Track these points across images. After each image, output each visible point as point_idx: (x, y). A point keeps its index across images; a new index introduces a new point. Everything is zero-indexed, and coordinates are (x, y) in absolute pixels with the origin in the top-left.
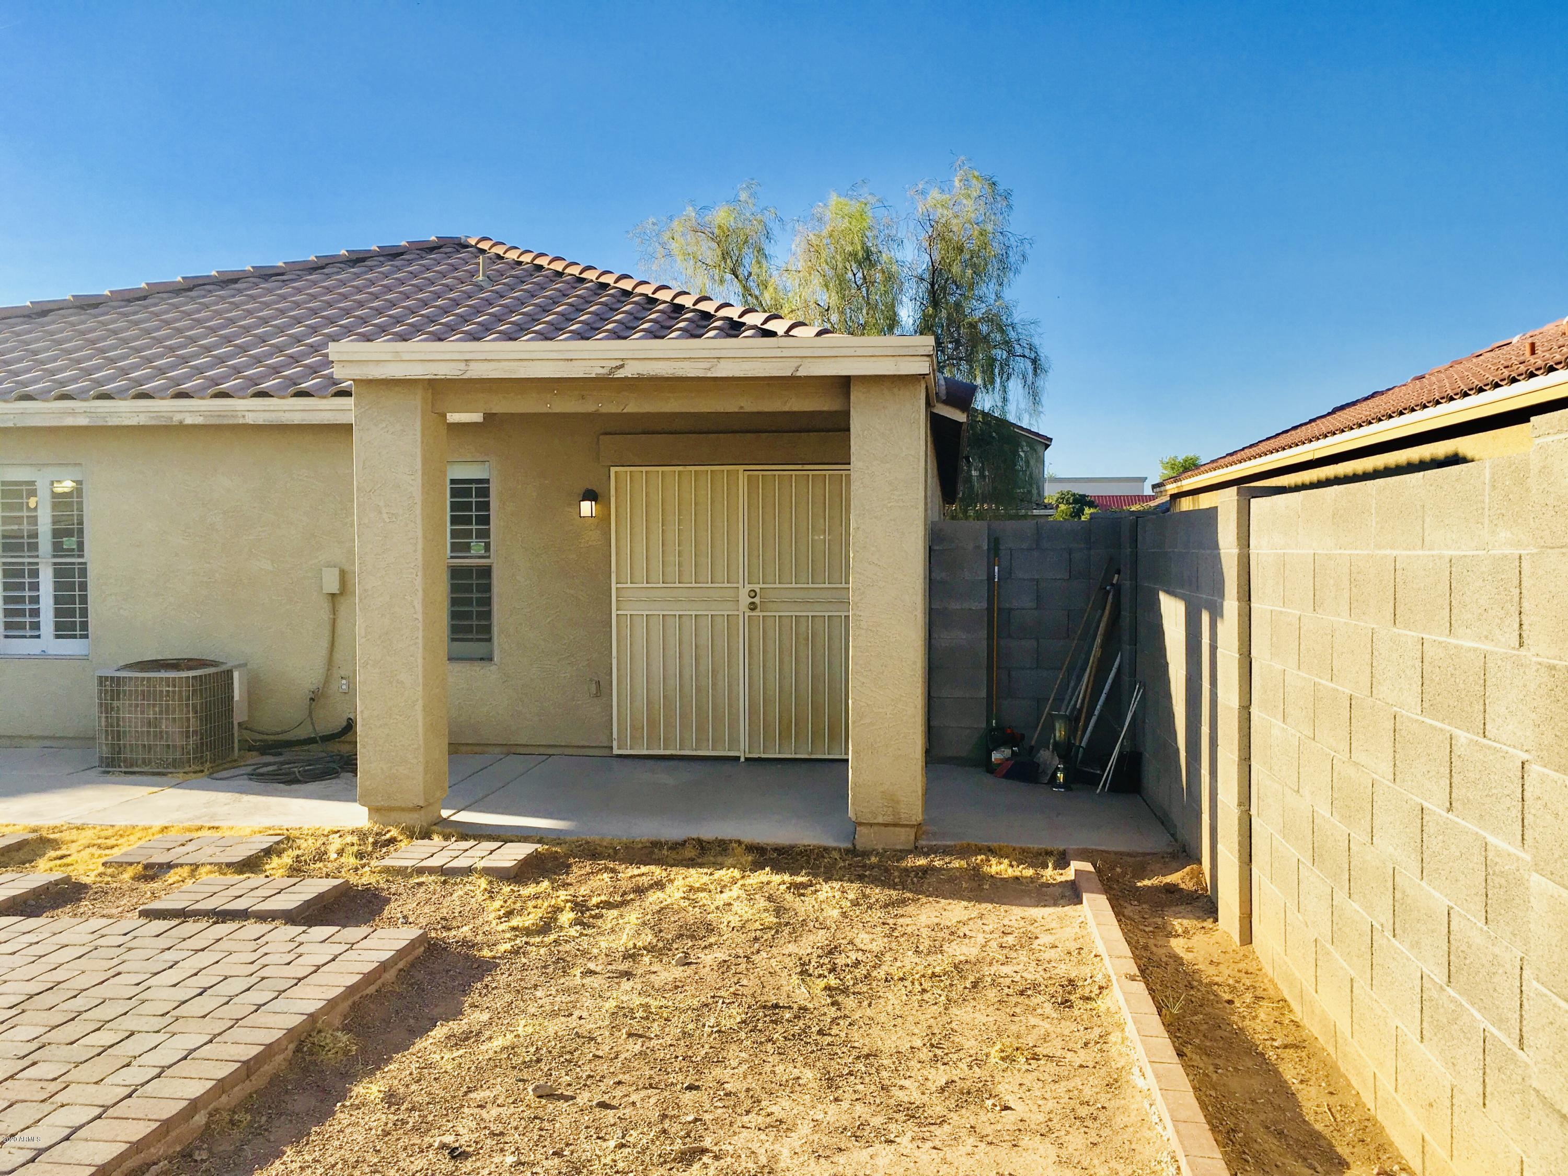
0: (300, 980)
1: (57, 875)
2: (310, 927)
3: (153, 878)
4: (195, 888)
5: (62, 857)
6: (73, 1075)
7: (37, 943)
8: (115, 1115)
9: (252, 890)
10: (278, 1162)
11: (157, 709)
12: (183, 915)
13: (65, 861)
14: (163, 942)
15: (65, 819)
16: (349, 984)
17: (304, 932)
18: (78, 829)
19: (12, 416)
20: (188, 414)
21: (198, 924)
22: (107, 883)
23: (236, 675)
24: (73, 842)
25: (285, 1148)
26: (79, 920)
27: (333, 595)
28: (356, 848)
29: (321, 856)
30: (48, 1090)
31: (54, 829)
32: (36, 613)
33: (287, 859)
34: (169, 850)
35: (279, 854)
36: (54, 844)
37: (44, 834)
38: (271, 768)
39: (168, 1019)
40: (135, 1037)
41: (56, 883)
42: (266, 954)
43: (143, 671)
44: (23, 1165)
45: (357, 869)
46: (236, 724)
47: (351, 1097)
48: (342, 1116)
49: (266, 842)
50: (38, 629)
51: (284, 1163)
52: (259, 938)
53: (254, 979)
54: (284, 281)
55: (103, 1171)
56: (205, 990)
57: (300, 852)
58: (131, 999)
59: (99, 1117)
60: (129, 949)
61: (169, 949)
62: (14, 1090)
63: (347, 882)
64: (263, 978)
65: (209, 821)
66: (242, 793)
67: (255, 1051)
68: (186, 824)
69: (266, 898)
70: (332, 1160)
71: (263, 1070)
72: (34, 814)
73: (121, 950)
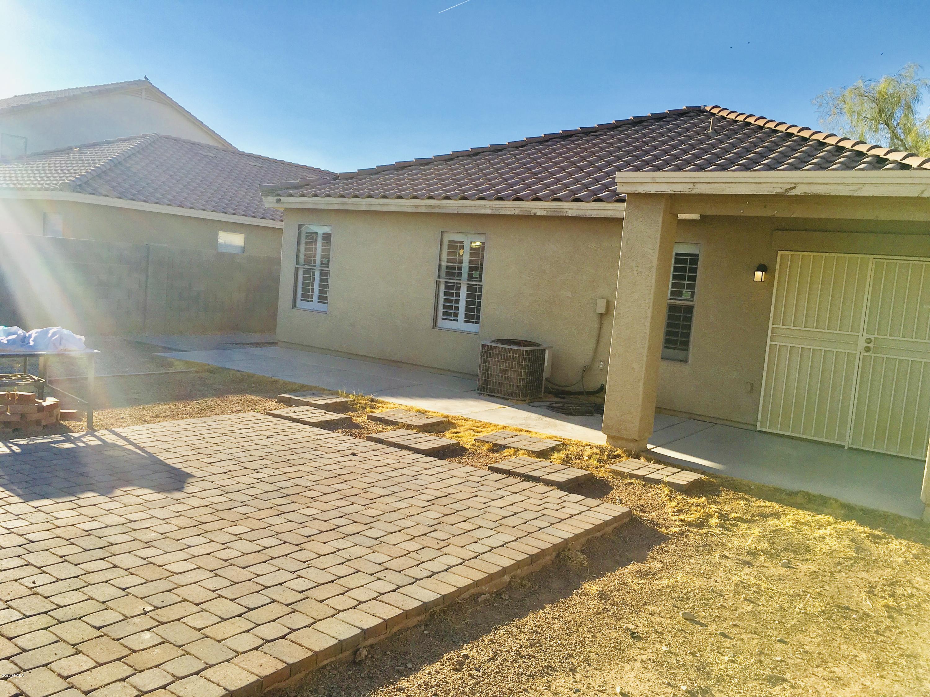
0: (562, 520)
1: (454, 441)
2: (570, 493)
3: (497, 451)
4: (515, 460)
5: (457, 433)
6: (452, 541)
7: (442, 472)
8: (468, 565)
9: (543, 467)
10: (541, 611)
11: (507, 365)
12: (509, 473)
13: (458, 435)
14: (498, 485)
15: (460, 414)
16: (587, 528)
17: (567, 495)
18: (465, 420)
19: (456, 208)
20: (539, 209)
21: (516, 479)
22: (476, 450)
23: (547, 352)
24: (462, 426)
25: (546, 605)
26: (461, 465)
27: (601, 315)
28: (598, 456)
29: (579, 457)
30: (440, 545)
31: (455, 418)
32: (457, 308)
33: (562, 455)
34: (505, 438)
35: (558, 452)
36: (454, 426)
37: (450, 419)
38: (559, 405)
39: (497, 524)
40: (481, 528)
41: (453, 445)
42: (547, 502)
43: (502, 344)
44: (426, 578)
45: (597, 468)
46: (544, 378)
47: (582, 589)
48: (576, 597)
49: (553, 444)
50: (457, 316)
51: (544, 613)
52: (544, 493)
53: (539, 514)
54: (596, 135)
55: (460, 591)
56: (515, 514)
57: (569, 453)
58: (481, 509)
59: (461, 564)
60: (483, 485)
61: (501, 489)
62: (426, 541)
63: (592, 473)
64: (544, 515)
65: (526, 427)
66: (543, 415)
67: (536, 551)
68: (515, 427)
69: (550, 473)
70: (569, 619)
71: (539, 562)
72: (446, 409)
73: (479, 484)
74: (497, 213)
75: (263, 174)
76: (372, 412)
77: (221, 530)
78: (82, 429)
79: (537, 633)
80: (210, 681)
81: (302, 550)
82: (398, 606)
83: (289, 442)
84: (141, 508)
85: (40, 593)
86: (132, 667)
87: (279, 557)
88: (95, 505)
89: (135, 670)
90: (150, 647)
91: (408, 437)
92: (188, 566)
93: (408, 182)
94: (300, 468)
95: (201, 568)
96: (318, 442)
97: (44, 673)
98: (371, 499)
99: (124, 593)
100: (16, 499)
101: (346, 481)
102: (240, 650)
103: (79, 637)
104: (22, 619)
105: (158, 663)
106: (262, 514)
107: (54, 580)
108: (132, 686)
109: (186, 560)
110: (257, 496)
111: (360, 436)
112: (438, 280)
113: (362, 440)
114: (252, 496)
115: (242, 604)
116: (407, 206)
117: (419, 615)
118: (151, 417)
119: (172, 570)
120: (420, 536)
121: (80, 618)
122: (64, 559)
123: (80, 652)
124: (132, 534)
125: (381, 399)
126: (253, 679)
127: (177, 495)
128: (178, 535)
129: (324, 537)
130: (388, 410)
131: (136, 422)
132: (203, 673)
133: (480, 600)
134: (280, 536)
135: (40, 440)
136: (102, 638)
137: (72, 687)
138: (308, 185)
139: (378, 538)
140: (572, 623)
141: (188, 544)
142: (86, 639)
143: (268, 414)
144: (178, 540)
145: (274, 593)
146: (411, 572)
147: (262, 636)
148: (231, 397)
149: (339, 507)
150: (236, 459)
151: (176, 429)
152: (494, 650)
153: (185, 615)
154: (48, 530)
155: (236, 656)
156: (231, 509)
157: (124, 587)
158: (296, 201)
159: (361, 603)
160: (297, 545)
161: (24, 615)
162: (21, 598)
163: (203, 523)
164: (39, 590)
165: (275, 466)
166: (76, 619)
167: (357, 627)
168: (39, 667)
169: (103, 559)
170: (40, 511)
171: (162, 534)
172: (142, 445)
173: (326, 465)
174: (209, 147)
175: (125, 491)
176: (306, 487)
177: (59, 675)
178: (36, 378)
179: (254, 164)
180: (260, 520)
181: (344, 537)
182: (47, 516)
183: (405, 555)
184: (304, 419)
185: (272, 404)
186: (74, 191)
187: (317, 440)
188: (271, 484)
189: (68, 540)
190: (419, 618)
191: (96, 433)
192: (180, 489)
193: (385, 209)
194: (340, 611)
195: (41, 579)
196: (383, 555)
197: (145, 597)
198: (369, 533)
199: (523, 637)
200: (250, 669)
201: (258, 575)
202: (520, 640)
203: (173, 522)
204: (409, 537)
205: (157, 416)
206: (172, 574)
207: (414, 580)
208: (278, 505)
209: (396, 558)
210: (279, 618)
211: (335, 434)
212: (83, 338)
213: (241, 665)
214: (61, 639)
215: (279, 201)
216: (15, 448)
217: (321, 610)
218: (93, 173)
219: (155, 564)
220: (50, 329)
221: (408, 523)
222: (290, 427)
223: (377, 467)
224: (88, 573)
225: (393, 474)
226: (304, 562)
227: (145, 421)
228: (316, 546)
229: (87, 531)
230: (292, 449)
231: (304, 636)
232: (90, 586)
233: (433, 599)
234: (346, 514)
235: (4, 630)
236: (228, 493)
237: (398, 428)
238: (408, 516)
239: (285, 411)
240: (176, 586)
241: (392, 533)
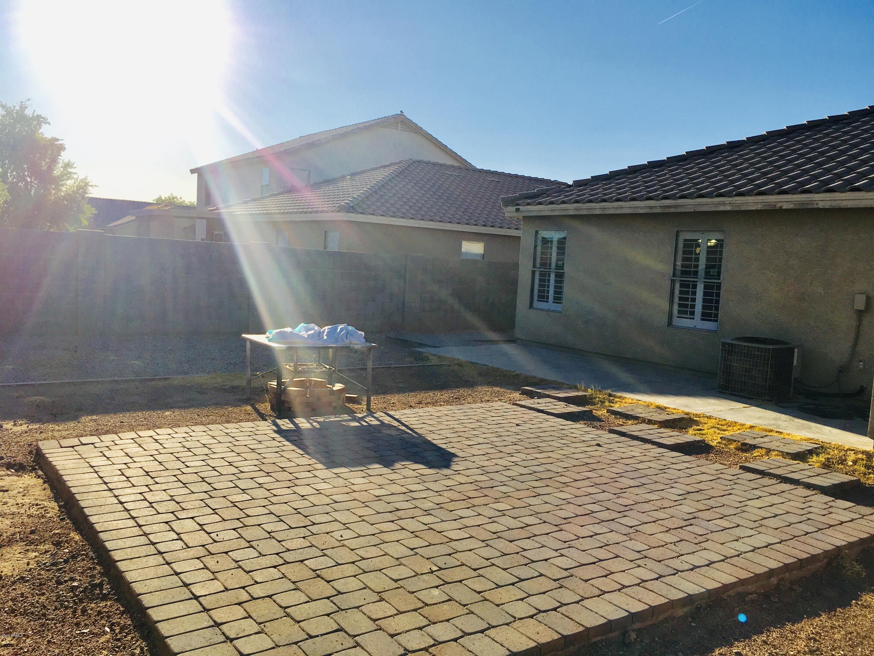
0: (831, 526)
1: (698, 438)
2: (837, 499)
3: (746, 451)
4: (769, 461)
5: (700, 430)
6: (709, 536)
7: (690, 468)
8: (731, 563)
9: (802, 470)
10: (817, 619)
11: (751, 363)
12: (763, 473)
13: (701, 432)
14: (753, 485)
15: (702, 411)
16: (862, 537)
17: (833, 501)
18: (708, 418)
20: (785, 203)
21: (772, 480)
22: (723, 448)
23: (796, 350)
24: (705, 423)
25: (821, 613)
26: (708, 462)
27: (860, 311)
28: (865, 462)
29: (842, 461)
30: (698, 540)
31: (697, 415)
32: (693, 307)
33: (822, 458)
34: (755, 438)
35: (818, 455)
36: (697, 423)
37: (692, 416)
38: (812, 406)
39: (757, 524)
40: (740, 528)
41: (698, 442)
42: (811, 507)
43: (745, 342)
44: (687, 570)
45: (865, 474)
46: (793, 378)
47: (861, 600)
48: (856, 608)
49: (810, 446)
50: (694, 315)
51: (821, 620)
52: (806, 497)
53: (804, 518)
54: (847, 123)
55: (725, 587)
56: (777, 515)
57: (829, 456)
58: (737, 508)
59: (723, 561)
60: (736, 484)
61: (756, 489)
62: (684, 534)
63: (859, 480)
64: (809, 519)
65: (776, 428)
66: (794, 416)
67: (805, 556)
68: (764, 427)
69: (810, 476)
70: (850, 630)
71: (809, 567)
72: (686, 406)
73: (731, 483)
74: (737, 209)
75: (499, 188)
76: (611, 407)
77: (486, 505)
78: (362, 410)
79: (815, 640)
80: (494, 640)
81: (561, 530)
82: (663, 594)
83: (537, 430)
84: (418, 481)
85: (347, 545)
86: (427, 618)
87: (541, 535)
88: (381, 475)
89: (430, 621)
90: (440, 603)
91: (651, 432)
92: (463, 534)
93: (641, 185)
94: (551, 454)
95: (474, 537)
96: (563, 432)
97: (357, 615)
98: (622, 489)
99: (412, 553)
100: (320, 466)
101: (595, 470)
102: (518, 616)
103: (381, 586)
104: (336, 566)
105: (447, 618)
106: (521, 494)
107: (357, 535)
108: (429, 635)
109: (460, 529)
110: (514, 478)
111: (602, 428)
112: (674, 278)
113: (604, 432)
114: (509, 477)
115: (513, 573)
116: (641, 208)
117: (684, 606)
118: (415, 404)
119: (450, 537)
120: (676, 529)
121: (380, 570)
122: (362, 519)
123: (384, 600)
124: (414, 502)
125: (619, 394)
126: (532, 644)
127: (446, 471)
128: (451, 506)
129: (580, 520)
130: (626, 405)
131: (404, 407)
132: (487, 632)
133: (747, 599)
134: (539, 516)
135: (333, 419)
136: (399, 589)
137: (380, 629)
138: (545, 194)
139: (633, 526)
140: (855, 634)
141: (460, 515)
142: (387, 589)
143: (514, 404)
144: (451, 511)
145: (541, 567)
146: (671, 563)
147: (535, 606)
148: (480, 388)
149: (591, 494)
150: (492, 443)
151: (438, 414)
152: (769, 651)
153: (466, 578)
154: (347, 493)
155: (514, 621)
156: (492, 487)
157: (412, 547)
158: (534, 210)
159: (624, 587)
160: (556, 526)
161: (337, 563)
162: (333, 548)
163: (470, 498)
164: (346, 542)
165: (526, 451)
166: (377, 570)
167: (624, 610)
168: (353, 608)
169: (393, 521)
170: (339, 477)
171: (438, 504)
172: (412, 427)
173: (574, 453)
174: (453, 167)
175: (403, 465)
176: (558, 473)
177: (369, 617)
178: (328, 367)
179: (491, 179)
180: (519, 499)
181: (599, 523)
182: (346, 481)
183: (663, 546)
184: (548, 410)
185: (516, 395)
186: (348, 212)
187: (562, 429)
188: (525, 467)
189: (363, 503)
190: (686, 610)
191: (374, 415)
192: (448, 466)
193: (618, 212)
194: (605, 592)
195: (347, 534)
196: (640, 544)
197: (430, 558)
198: (623, 521)
199: (799, 643)
200: (528, 635)
201: (525, 550)
202: (797, 645)
203: (445, 495)
204: (665, 529)
205: (420, 403)
206: (450, 540)
207: (675, 572)
208: (534, 488)
209: (654, 548)
210: (549, 591)
211: (578, 425)
212: (363, 333)
213: (520, 630)
214: (367, 586)
215: (518, 210)
216: (315, 424)
217: (586, 589)
218: (362, 195)
219: (435, 530)
220: (339, 326)
221: (660, 515)
222: (536, 417)
223: (623, 458)
224: (382, 532)
225: (640, 466)
226: (565, 542)
227: (411, 406)
228: (573, 529)
229: (377, 497)
230: (539, 437)
231: (573, 610)
232: (385, 544)
233: (697, 592)
234: (599, 501)
235: (323, 574)
236: (488, 473)
237: (638, 423)
238: (661, 508)
239: (529, 402)
240: (455, 551)
241: (646, 523)
